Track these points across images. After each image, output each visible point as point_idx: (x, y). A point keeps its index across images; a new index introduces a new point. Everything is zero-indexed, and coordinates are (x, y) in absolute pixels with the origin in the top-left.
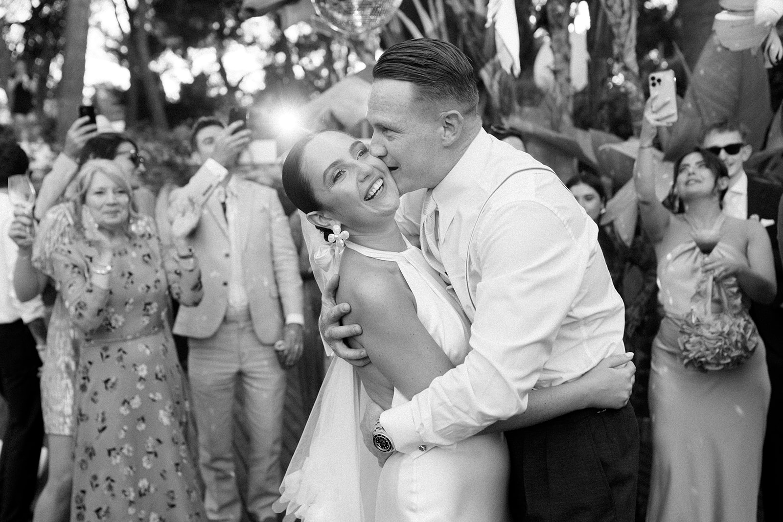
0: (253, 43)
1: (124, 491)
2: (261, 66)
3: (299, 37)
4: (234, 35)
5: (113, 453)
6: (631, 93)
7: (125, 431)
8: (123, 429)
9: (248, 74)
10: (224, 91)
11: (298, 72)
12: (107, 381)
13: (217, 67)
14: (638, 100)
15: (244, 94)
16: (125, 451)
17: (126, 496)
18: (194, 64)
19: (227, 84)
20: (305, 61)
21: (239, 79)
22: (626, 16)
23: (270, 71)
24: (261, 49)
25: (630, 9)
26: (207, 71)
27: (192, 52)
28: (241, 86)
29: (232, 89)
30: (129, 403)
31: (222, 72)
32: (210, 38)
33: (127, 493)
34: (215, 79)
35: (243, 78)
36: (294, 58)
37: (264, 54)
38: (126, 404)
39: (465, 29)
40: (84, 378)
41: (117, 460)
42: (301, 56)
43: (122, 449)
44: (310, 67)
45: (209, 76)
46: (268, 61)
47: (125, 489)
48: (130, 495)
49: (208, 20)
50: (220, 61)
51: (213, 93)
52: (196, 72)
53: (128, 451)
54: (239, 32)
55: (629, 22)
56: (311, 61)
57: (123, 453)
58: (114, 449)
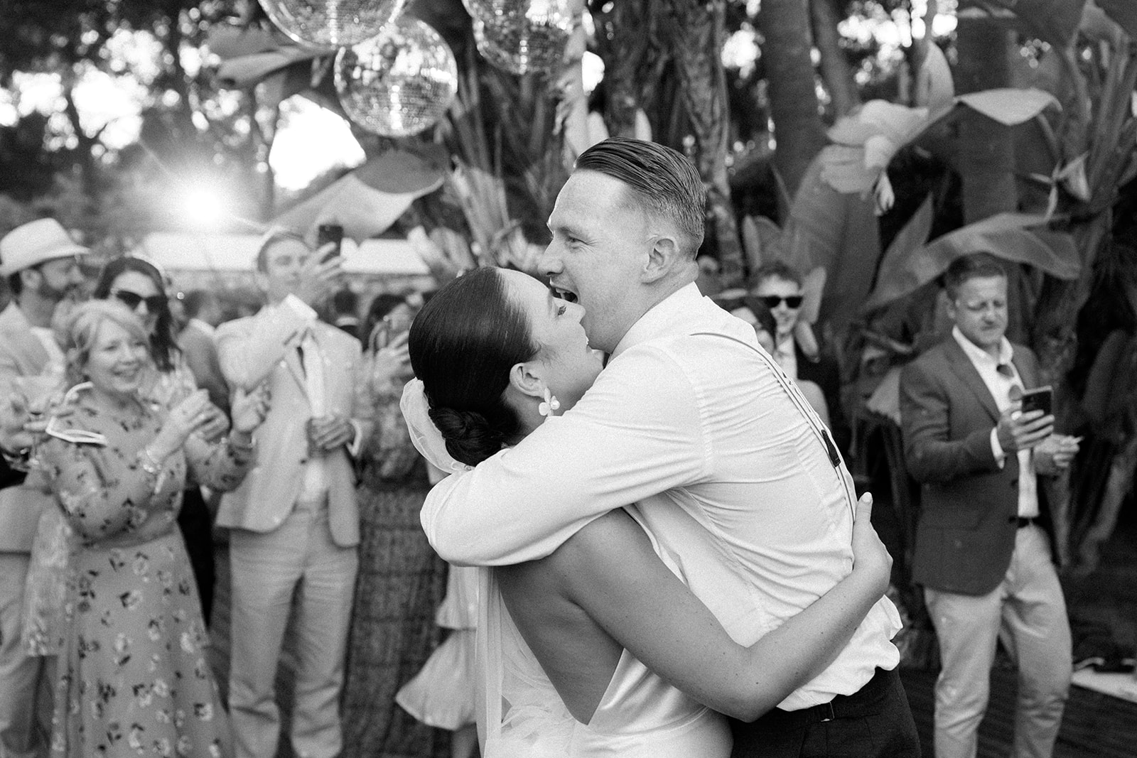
0: (127, 70)
1: (156, 743)
2: (138, 110)
3: (201, 69)
4: (94, 55)
5: (141, 691)
6: (720, 220)
7: (156, 662)
8: (153, 660)
9: (115, 120)
10: (72, 143)
11: (199, 121)
12: (125, 596)
13: (63, 104)
14: (729, 228)
15: (107, 150)
16: (156, 689)
17: (159, 749)
18: (23, 97)
19: (79, 132)
20: (209, 105)
21: (100, 126)
22: (717, 128)
23: (151, 117)
24: (139, 84)
25: (721, 120)
26: (44, 109)
27: (19, 78)
28: (102, 137)
29: (87, 142)
30: (157, 625)
31: (72, 113)
32: (52, 60)
33: (161, 746)
34: (59, 122)
35: (105, 126)
36: (193, 99)
37: (143, 92)
38: (154, 626)
39: (505, 116)
40: (84, 594)
41: (146, 701)
42: (202, 99)
43: (152, 686)
44: (215, 115)
45: (48, 118)
46: (150, 102)
47: (159, 739)
48: (164, 749)
49: (49, 30)
50: (68, 96)
51: (54, 145)
52: (26, 110)
53: (161, 688)
54: (103, 53)
55: (720, 134)
56: (218, 106)
57: (155, 692)
58: (142, 686)
